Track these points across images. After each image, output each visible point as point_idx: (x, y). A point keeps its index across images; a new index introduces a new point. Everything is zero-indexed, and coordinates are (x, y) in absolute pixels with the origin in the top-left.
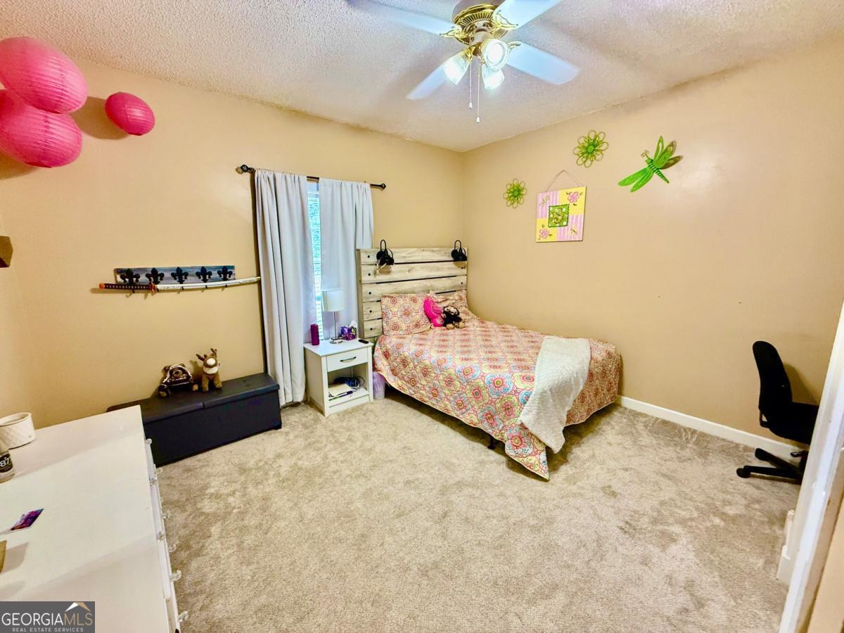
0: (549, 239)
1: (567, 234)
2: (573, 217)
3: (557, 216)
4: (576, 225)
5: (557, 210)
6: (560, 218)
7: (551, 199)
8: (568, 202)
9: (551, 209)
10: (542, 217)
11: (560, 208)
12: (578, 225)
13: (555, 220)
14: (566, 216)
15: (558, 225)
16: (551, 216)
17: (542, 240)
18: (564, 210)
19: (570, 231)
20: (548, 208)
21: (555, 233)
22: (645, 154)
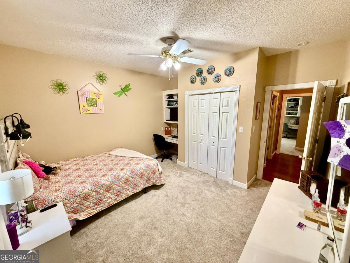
0: (88, 112)
1: (97, 110)
2: (99, 103)
3: (91, 102)
4: (101, 106)
5: (90, 100)
6: (93, 103)
7: (86, 94)
8: (96, 97)
9: (87, 99)
10: (82, 102)
11: (92, 99)
12: (102, 107)
13: (90, 104)
14: (95, 103)
15: (92, 106)
16: (88, 102)
17: (84, 113)
18: (94, 100)
19: (98, 109)
20: (85, 98)
21: (91, 110)
22: (120, 86)
